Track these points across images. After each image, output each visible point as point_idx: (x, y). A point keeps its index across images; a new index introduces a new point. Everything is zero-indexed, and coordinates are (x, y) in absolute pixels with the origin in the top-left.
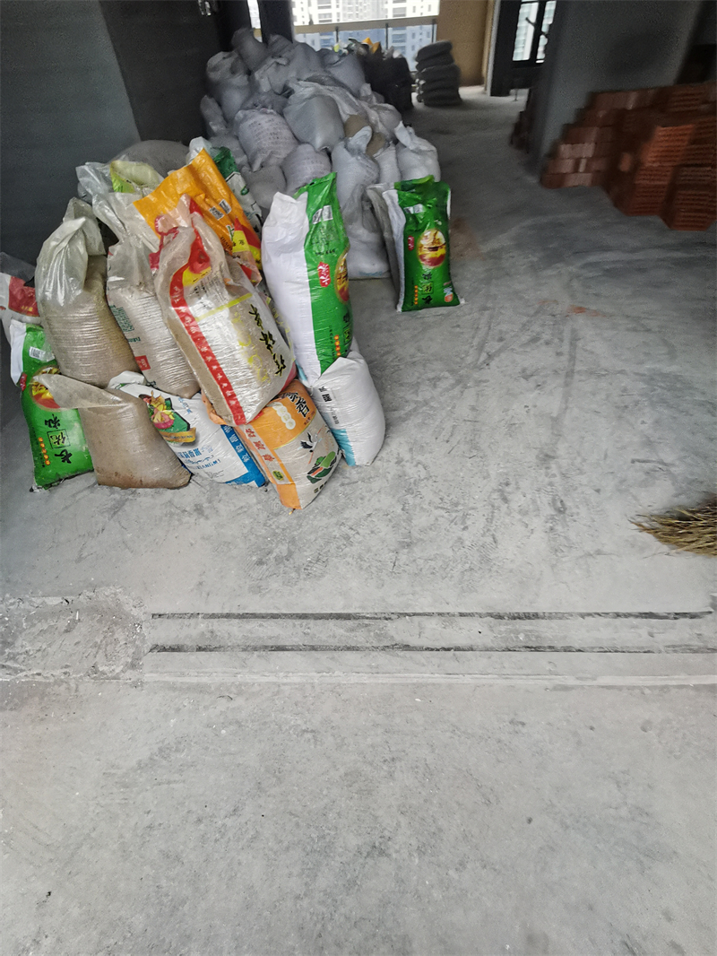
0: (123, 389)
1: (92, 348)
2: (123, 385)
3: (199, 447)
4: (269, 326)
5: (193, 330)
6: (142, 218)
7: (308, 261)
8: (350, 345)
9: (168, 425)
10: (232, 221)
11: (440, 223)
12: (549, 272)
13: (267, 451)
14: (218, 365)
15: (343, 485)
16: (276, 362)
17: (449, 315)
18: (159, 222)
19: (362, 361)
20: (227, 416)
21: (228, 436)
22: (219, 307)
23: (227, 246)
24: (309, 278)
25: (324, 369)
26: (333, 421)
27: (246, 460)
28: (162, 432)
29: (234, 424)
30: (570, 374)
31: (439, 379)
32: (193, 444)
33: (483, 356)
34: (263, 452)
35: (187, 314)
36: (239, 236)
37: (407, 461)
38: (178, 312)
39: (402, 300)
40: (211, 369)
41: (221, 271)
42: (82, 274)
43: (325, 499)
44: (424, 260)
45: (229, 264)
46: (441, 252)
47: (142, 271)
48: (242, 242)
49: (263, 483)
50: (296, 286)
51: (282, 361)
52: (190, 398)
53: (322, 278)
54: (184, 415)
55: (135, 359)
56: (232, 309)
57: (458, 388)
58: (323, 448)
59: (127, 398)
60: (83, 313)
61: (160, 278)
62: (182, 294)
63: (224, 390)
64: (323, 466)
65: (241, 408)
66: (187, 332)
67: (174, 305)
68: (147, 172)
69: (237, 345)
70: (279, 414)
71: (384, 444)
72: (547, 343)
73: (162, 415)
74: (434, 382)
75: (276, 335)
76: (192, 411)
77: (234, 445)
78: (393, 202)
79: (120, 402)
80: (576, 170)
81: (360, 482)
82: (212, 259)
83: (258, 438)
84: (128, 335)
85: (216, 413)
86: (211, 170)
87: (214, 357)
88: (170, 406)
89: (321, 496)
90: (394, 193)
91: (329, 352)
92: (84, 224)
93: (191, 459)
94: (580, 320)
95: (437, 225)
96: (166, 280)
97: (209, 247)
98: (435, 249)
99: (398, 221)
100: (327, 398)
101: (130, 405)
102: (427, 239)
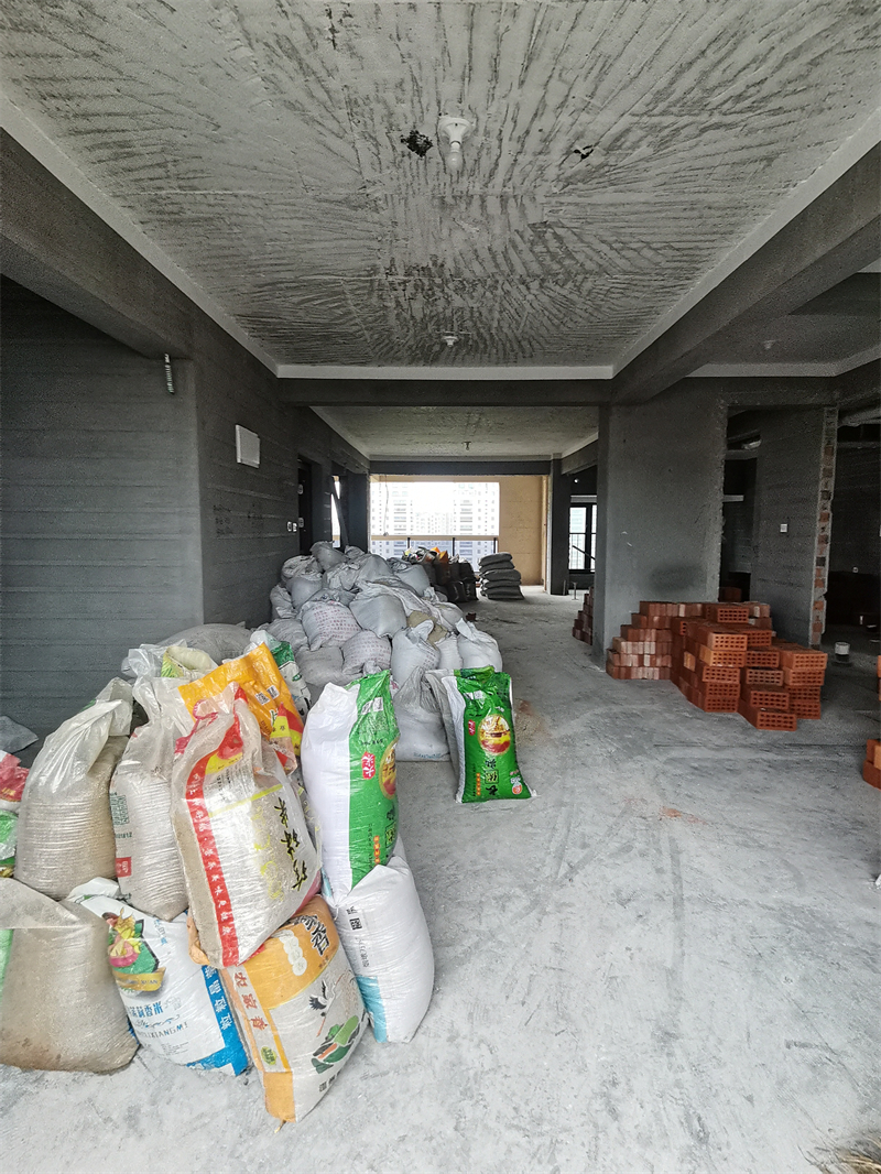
0: (85, 904)
1: (67, 846)
2: (87, 897)
3: (163, 999)
4: (296, 823)
5: (202, 827)
6: (182, 701)
7: (352, 750)
8: (393, 849)
9: (127, 962)
10: (277, 706)
11: (502, 710)
12: (630, 765)
13: (258, 1013)
14: (221, 874)
15: (365, 1077)
16: (296, 872)
17: (518, 809)
18: (199, 707)
19: (407, 871)
20: (214, 951)
21: (209, 982)
22: (239, 800)
23: (266, 730)
24: (351, 768)
25: (357, 880)
26: (360, 961)
27: (226, 1026)
28: (118, 972)
29: (220, 965)
30: (678, 902)
31: (509, 898)
32: (155, 994)
33: (564, 869)
34: (253, 1013)
35: (201, 808)
36: (282, 721)
37: (464, 1038)
38: (190, 805)
39: (462, 789)
40: (210, 879)
41: (253, 759)
42: (93, 757)
43: (335, 1102)
44: (486, 746)
45: (263, 750)
46: (504, 738)
47: (164, 754)
48: (283, 728)
49: (244, 1067)
50: (335, 777)
51: (304, 870)
52: (171, 920)
53: (366, 769)
54: (155, 947)
55: (116, 861)
56: (255, 803)
57: (534, 914)
58: (341, 1008)
59: (85, 916)
60: (74, 802)
61: (182, 764)
62: (201, 782)
63: (219, 912)
64: (338, 1043)
65: (236, 938)
66: (193, 829)
67: (189, 796)
68: (201, 658)
69: (250, 847)
70: (287, 949)
71: (432, 1003)
72: (643, 854)
73: (126, 944)
74: (503, 901)
75: (303, 836)
76: (168, 942)
77: (214, 998)
78: (452, 688)
79: (74, 923)
80: (641, 664)
81: (391, 1074)
82: (245, 744)
83: (249, 990)
84: (118, 830)
85: (199, 947)
86: (267, 660)
87: (218, 863)
88: (140, 933)
89: (329, 1098)
90: (454, 680)
91: (366, 859)
92: (118, 707)
93: (145, 1019)
94: (678, 826)
95: (500, 712)
96: (187, 767)
97: (246, 733)
98: (499, 735)
99: (457, 706)
100: (356, 925)
101: (86, 928)
102: (489, 724)
